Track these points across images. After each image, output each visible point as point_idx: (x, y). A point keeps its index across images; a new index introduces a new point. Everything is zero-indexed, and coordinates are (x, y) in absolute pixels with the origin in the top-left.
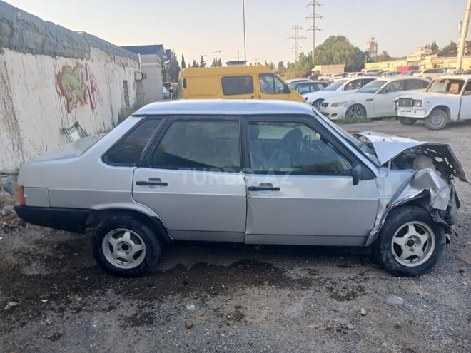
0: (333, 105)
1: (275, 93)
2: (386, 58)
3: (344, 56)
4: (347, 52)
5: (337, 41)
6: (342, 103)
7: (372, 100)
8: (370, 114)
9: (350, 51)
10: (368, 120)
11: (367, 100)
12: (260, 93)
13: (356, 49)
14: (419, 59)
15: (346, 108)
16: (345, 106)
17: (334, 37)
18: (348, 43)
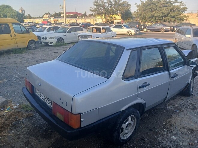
0: (50, 38)
1: (22, 33)
2: (29, 17)
3: (13, 15)
4: (14, 14)
5: (6, 8)
6: (54, 38)
7: (66, 36)
8: (66, 42)
9: (15, 13)
10: (66, 44)
11: (64, 36)
12: (15, 33)
13: (18, 12)
14: (48, 18)
15: (57, 40)
16: (56, 39)
17: (4, 5)
18: (12, 9)
